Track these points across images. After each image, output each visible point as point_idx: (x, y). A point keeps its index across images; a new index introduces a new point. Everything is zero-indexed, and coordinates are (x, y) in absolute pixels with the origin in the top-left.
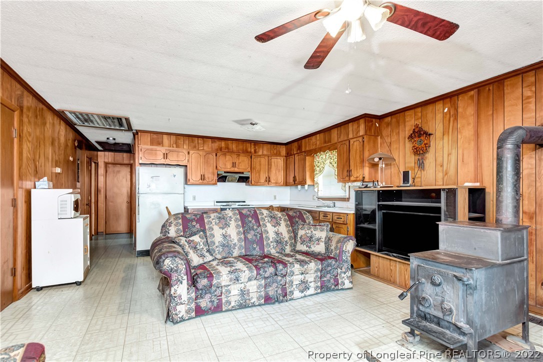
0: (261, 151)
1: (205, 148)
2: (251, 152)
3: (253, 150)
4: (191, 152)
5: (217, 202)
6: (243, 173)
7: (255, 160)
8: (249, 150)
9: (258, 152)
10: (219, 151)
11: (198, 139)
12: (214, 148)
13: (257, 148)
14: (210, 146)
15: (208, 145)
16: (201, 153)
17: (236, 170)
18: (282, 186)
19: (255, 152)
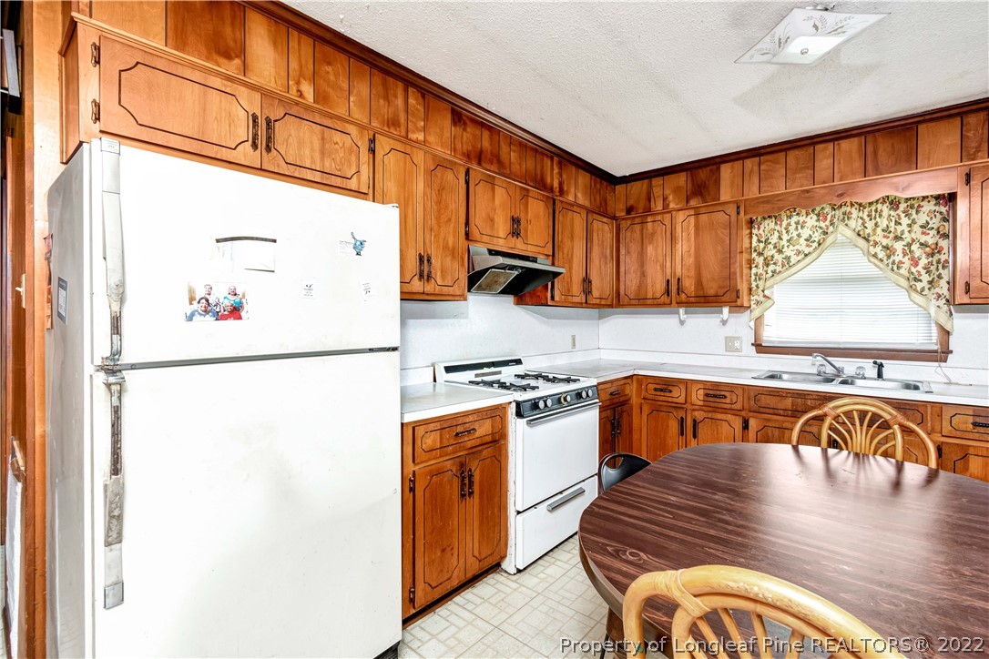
0: (573, 190)
1: (432, 139)
2: (551, 190)
3: (556, 184)
4: (383, 144)
5: (449, 369)
6: (534, 260)
7: (561, 218)
8: (549, 180)
9: (568, 193)
10: (474, 166)
11: (406, 91)
12: (459, 146)
13: (564, 176)
14: (447, 134)
15: (442, 129)
16: (419, 157)
17: (519, 246)
18: (611, 306)
19: (562, 192)
